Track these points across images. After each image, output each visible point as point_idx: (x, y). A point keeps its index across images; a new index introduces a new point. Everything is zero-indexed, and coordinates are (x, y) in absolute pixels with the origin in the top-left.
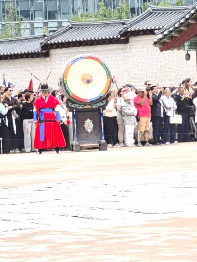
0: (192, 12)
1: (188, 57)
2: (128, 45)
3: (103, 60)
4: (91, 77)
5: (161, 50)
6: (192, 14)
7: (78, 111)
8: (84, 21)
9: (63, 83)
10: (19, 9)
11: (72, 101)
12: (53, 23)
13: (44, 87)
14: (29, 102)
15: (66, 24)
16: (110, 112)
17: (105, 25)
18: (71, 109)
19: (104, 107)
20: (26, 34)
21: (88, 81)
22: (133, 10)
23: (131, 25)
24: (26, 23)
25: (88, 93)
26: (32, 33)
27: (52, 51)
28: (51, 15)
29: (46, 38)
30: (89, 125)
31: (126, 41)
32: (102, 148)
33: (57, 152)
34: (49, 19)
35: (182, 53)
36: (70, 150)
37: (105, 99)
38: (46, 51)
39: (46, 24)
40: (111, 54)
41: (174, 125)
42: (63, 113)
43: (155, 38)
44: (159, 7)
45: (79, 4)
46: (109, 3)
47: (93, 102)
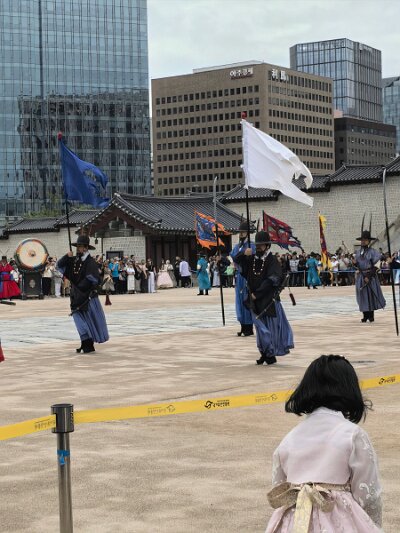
2: (59, 233)
3: (44, 242)
4: (35, 252)
7: (26, 274)
8: (31, 218)
9: (17, 256)
11: (22, 268)
12: (11, 218)
13: (4, 258)
15: (20, 219)
16: (48, 274)
17: (43, 220)
18: (21, 273)
19: (43, 272)
21: (33, 255)
23: (61, 221)
25: (32, 263)
27: (10, 236)
28: (10, 213)
29: (7, 227)
30: (32, 284)
31: (58, 231)
32: (41, 298)
34: (9, 216)
37: (42, 267)
38: (6, 235)
39: (7, 219)
40: (48, 238)
42: (16, 275)
43: (76, 229)
44: (80, 210)
45: (29, 206)
46: (49, 206)
47: (35, 268)
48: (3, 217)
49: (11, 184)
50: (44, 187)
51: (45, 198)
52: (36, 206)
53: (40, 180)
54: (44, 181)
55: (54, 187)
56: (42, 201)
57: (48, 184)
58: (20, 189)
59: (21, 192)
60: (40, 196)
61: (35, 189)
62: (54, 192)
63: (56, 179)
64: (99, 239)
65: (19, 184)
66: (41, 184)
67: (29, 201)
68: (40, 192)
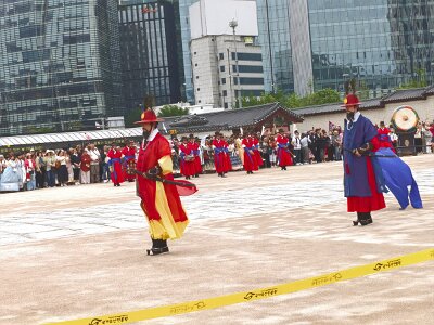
2: (427, 101)
3: (414, 109)
4: (407, 117)
7: (401, 135)
9: (393, 121)
10: (367, 84)
11: (398, 131)
12: (386, 90)
13: (382, 123)
15: (393, 91)
16: (418, 135)
19: (415, 133)
20: (372, 97)
21: (406, 120)
23: (428, 90)
24: (372, 92)
25: (406, 126)
27: (386, 105)
28: (385, 87)
29: (383, 98)
30: (407, 143)
31: (425, 99)
32: (414, 154)
38: (382, 106)
39: (382, 91)
40: (417, 105)
45: (400, 80)
46: (416, 79)
47: (409, 130)
48: (378, 90)
49: (385, 63)
50: (412, 63)
51: (412, 72)
52: (405, 79)
53: (408, 57)
54: (412, 59)
55: (419, 63)
56: (410, 75)
57: (415, 60)
58: (392, 66)
59: (393, 69)
60: (409, 71)
61: (404, 65)
62: (420, 66)
63: (421, 56)
65: (390, 62)
66: (409, 61)
67: (400, 75)
68: (408, 68)
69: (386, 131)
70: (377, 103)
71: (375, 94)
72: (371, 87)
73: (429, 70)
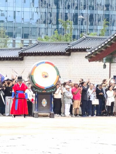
0: (109, 40)
1: (105, 66)
2: (70, 57)
3: (55, 65)
4: (47, 74)
5: (90, 61)
6: (109, 42)
7: (38, 94)
8: (45, 41)
9: (31, 77)
10: (7, 31)
11: (35, 88)
12: (26, 41)
14: (9, 86)
15: (34, 42)
18: (34, 92)
19: (54, 93)
20: (10, 46)
21: (46, 77)
22: (74, 37)
23: (73, 45)
24: (10, 40)
25: (44, 83)
26: (14, 46)
27: (25, 57)
28: (26, 36)
29: (22, 49)
31: (69, 55)
32: (51, 116)
33: (25, 117)
34: (24, 38)
35: (101, 64)
36: (32, 116)
37: (54, 88)
38: (21, 57)
39: (22, 41)
41: (94, 105)
43: (86, 54)
44: (90, 36)
45: (43, 31)
46: (61, 31)
47: (47, 89)
48: (18, 40)
49: (27, 9)
50: (58, 14)
51: (58, 23)
52: (49, 30)
53: (55, 7)
54: (58, 8)
55: (66, 14)
56: (55, 27)
57: (61, 11)
58: (35, 14)
59: (36, 17)
60: (54, 22)
61: (49, 15)
62: (66, 18)
63: (69, 6)
64: (108, 64)
65: (34, 10)
66: (55, 11)
67: (43, 26)
68: (54, 18)
69: (24, 88)
70: (16, 54)
71: (14, 44)
72: (11, 35)
73: (76, 23)
